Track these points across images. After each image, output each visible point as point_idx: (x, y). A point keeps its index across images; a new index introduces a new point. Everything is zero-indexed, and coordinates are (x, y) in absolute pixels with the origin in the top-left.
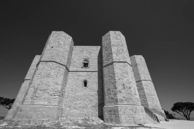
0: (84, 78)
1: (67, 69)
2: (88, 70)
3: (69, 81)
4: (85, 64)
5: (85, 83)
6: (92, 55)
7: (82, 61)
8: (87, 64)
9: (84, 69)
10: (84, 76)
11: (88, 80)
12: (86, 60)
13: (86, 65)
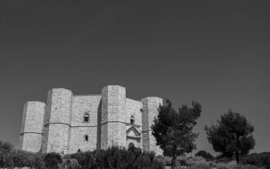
0: (85, 133)
1: (70, 126)
2: (88, 125)
3: (72, 136)
4: (85, 117)
5: (87, 138)
6: (93, 107)
7: (82, 115)
8: (88, 118)
9: (85, 124)
10: (85, 131)
11: (89, 135)
12: (87, 114)
13: (86, 119)
